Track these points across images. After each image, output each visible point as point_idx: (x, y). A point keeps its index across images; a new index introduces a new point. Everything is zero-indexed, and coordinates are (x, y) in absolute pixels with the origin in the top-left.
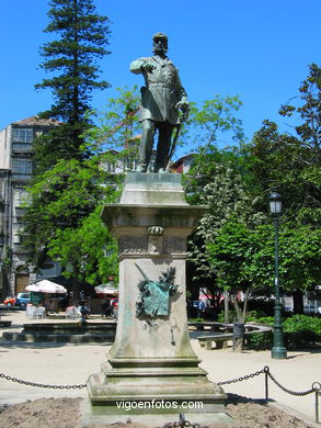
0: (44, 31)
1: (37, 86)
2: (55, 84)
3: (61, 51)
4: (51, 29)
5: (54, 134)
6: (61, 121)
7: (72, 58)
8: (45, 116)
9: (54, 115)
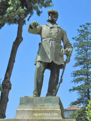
0: (74, 67)
1: (70, 90)
2: (79, 89)
3: (81, 74)
4: (76, 65)
5: (79, 112)
6: (82, 106)
7: (86, 77)
8: (74, 103)
9: (79, 103)
